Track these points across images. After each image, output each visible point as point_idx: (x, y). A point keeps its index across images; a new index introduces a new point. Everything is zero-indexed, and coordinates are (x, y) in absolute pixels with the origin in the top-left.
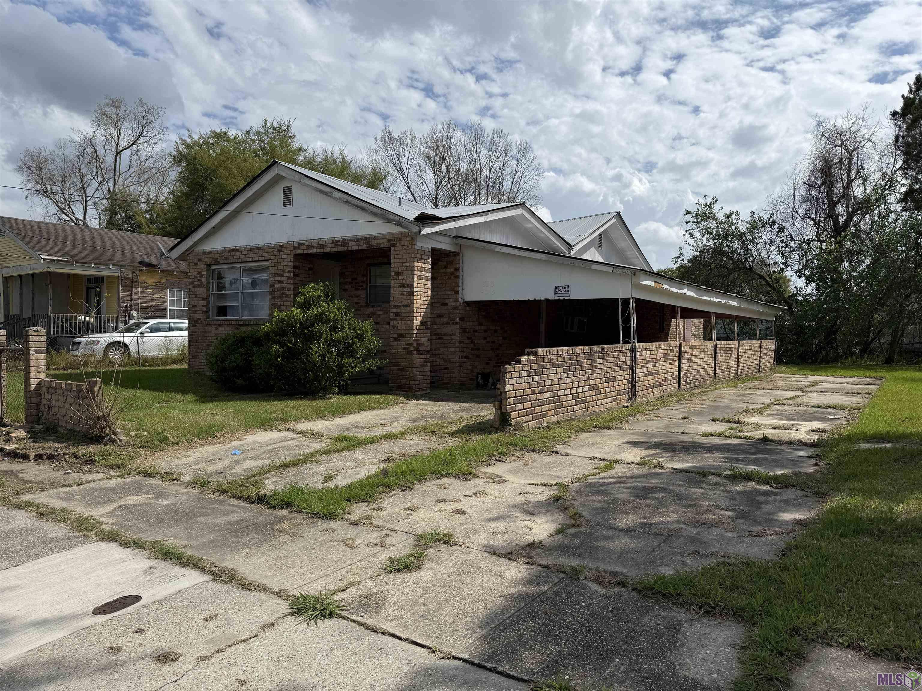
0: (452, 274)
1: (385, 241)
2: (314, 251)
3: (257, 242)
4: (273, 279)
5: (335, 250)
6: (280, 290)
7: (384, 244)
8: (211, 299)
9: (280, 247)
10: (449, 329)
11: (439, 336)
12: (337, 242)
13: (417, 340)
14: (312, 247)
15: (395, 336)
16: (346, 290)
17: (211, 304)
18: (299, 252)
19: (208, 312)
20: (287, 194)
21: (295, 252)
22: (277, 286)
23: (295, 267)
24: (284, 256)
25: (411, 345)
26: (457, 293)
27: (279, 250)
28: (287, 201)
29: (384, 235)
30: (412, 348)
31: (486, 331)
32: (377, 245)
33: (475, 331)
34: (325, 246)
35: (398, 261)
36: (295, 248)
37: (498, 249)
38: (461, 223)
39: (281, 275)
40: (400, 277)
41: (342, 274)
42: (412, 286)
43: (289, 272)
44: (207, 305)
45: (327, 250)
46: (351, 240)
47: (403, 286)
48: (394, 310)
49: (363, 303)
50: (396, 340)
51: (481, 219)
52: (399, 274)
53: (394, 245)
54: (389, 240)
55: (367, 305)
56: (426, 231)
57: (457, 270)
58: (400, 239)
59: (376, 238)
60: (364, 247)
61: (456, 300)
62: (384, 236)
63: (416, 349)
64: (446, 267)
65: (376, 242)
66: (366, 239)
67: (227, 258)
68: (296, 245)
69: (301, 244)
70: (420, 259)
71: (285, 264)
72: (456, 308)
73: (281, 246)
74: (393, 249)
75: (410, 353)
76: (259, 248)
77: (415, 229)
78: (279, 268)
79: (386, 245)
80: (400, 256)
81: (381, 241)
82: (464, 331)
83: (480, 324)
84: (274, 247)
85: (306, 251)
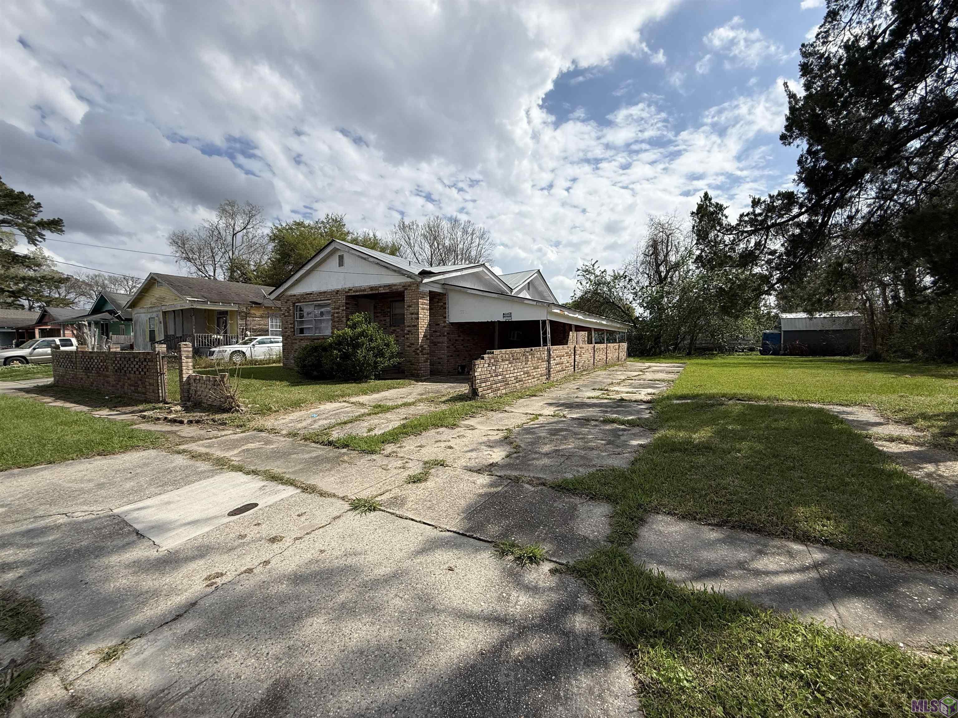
0: (442, 306)
1: (401, 287)
2: (358, 293)
3: (323, 289)
4: (333, 311)
5: (371, 292)
6: (338, 317)
7: (401, 289)
8: (296, 323)
9: (337, 292)
10: (440, 339)
11: (435, 344)
12: (372, 288)
13: (421, 346)
14: (357, 291)
15: (408, 344)
16: (377, 317)
17: (296, 327)
18: (349, 294)
19: (294, 331)
20: (341, 258)
21: (346, 294)
22: (336, 315)
23: (346, 303)
24: (340, 297)
25: (418, 349)
26: (445, 317)
27: (337, 293)
28: (341, 264)
29: (400, 283)
30: (418, 351)
31: (462, 340)
32: (396, 289)
33: (456, 340)
34: (364, 290)
35: (409, 299)
36: (346, 292)
37: (469, 291)
38: (447, 276)
39: (338, 309)
40: (411, 309)
41: (375, 307)
42: (418, 314)
43: (343, 306)
44: (294, 328)
45: (366, 293)
46: (380, 287)
47: (412, 314)
48: (407, 329)
49: (388, 325)
50: (409, 347)
51: (459, 274)
52: (409, 306)
53: (406, 289)
54: (403, 287)
55: (391, 326)
56: (426, 281)
57: (445, 304)
58: (409, 286)
59: (395, 285)
60: (388, 291)
61: (445, 322)
62: (400, 284)
63: (421, 352)
64: (438, 302)
65: (396, 287)
66: (390, 286)
67: (305, 298)
68: (347, 290)
69: (350, 290)
70: (422, 298)
71: (340, 302)
72: (445, 327)
74: (405, 291)
75: (418, 354)
76: (325, 292)
77: (419, 279)
78: (337, 304)
79: (402, 289)
80: (410, 296)
81: (398, 287)
82: (450, 340)
83: (459, 336)
84: (334, 291)
85: (353, 294)
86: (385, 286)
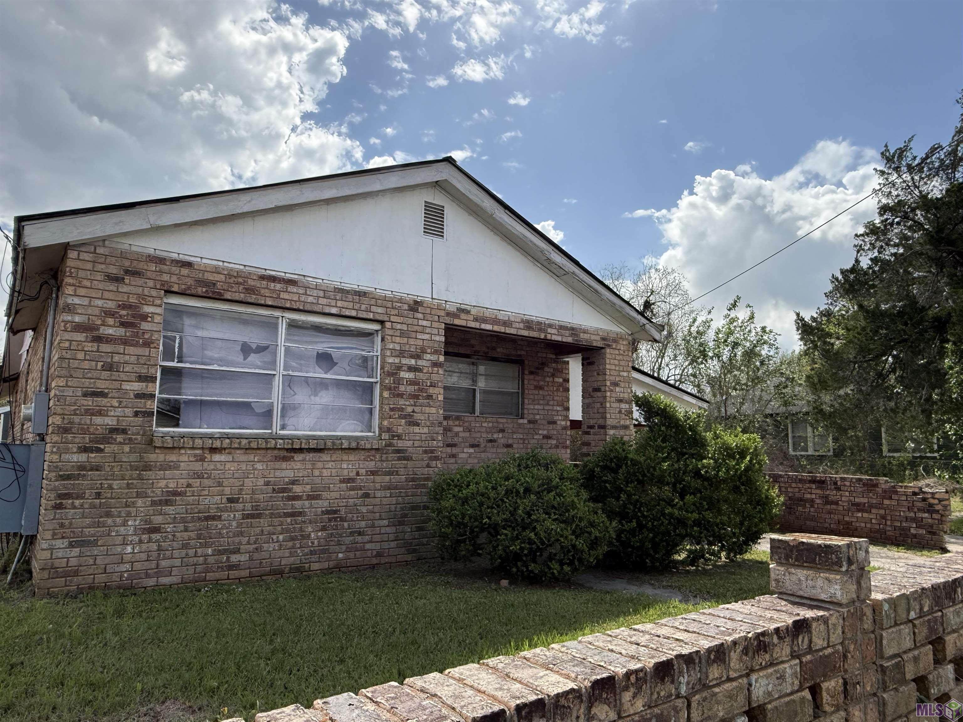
1: (598, 338)
4: (397, 360)
5: (525, 333)
7: (597, 342)
9: (416, 305)
12: (528, 324)
14: (484, 320)
18: (457, 322)
20: (435, 213)
21: (448, 320)
24: (425, 323)
27: (413, 310)
28: (433, 227)
29: (597, 329)
32: (586, 341)
34: (506, 323)
35: (613, 367)
36: (448, 314)
39: (417, 357)
40: (618, 389)
42: (630, 402)
43: (436, 352)
46: (550, 326)
47: (621, 401)
52: (616, 384)
53: (609, 346)
54: (603, 339)
58: (615, 341)
59: (585, 332)
60: (570, 340)
62: (596, 332)
65: (586, 336)
66: (574, 331)
68: (451, 308)
69: (461, 310)
71: (426, 337)
73: (416, 302)
74: (608, 350)
76: (361, 294)
78: (412, 341)
79: (600, 344)
80: (616, 362)
81: (593, 337)
85: (472, 324)
86: (561, 327)
